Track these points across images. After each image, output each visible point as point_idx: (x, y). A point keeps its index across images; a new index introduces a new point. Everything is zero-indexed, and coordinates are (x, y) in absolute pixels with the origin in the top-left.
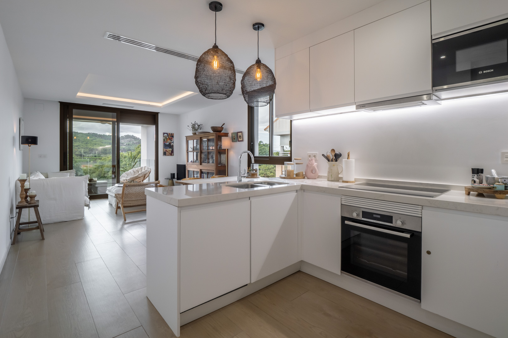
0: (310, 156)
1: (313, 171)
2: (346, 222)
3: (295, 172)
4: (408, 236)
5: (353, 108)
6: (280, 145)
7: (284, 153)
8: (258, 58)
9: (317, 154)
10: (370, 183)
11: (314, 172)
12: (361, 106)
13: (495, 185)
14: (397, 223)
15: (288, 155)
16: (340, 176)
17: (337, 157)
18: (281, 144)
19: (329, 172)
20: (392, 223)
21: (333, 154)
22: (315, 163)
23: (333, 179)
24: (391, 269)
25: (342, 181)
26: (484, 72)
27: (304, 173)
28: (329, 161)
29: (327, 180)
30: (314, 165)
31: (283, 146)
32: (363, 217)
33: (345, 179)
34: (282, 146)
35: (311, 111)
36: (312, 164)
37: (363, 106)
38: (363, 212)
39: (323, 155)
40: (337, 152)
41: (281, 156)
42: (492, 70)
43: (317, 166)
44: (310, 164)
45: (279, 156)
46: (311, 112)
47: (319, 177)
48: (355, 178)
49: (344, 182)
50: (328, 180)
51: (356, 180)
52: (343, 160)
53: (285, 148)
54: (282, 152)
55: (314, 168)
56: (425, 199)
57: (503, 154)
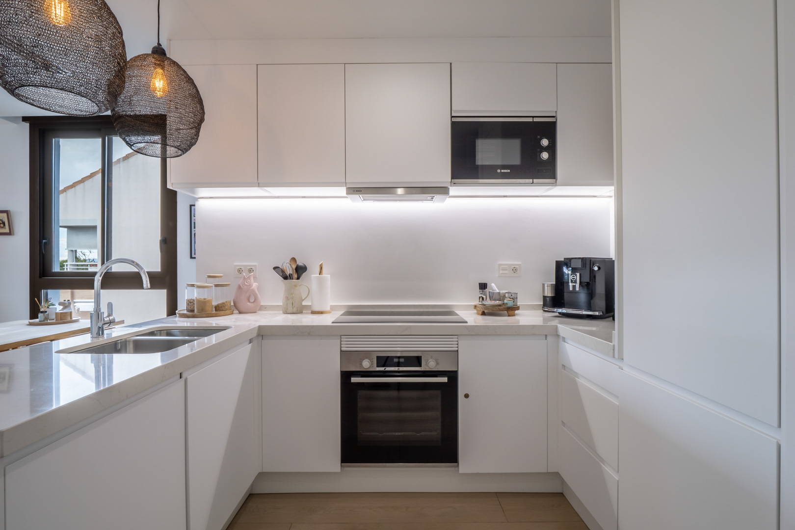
0: (240, 271)
1: (252, 297)
2: (354, 380)
3: (214, 303)
4: (445, 380)
5: (342, 191)
6: (66, 248)
7: (77, 265)
8: (159, 44)
9: (256, 265)
10: (351, 311)
11: (252, 300)
12: (355, 190)
13: (505, 301)
14: (429, 365)
15: (87, 269)
16: (304, 303)
17: (300, 270)
18: (68, 246)
19: (287, 298)
20: (420, 366)
21: (294, 267)
22: (254, 282)
23: (295, 310)
24: (415, 433)
25: (310, 312)
26: (502, 171)
27: (232, 304)
28: (285, 278)
29: (282, 312)
30: (253, 287)
31: (76, 251)
32: (377, 367)
33: (316, 309)
34: (74, 249)
35: (259, 185)
36: (250, 286)
37: (359, 191)
38: (378, 358)
39: (275, 268)
40: (300, 263)
41: (69, 270)
42: (509, 171)
43: (258, 288)
44: (245, 284)
45: (65, 270)
46: (259, 187)
47: (263, 308)
48: (331, 306)
49: (313, 313)
50: (286, 313)
51: (333, 308)
52: (312, 275)
53: (79, 254)
54: (74, 263)
55: (253, 291)
56: (463, 326)
57: (500, 265)
